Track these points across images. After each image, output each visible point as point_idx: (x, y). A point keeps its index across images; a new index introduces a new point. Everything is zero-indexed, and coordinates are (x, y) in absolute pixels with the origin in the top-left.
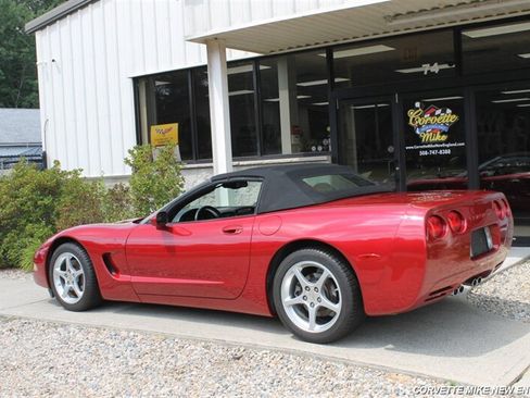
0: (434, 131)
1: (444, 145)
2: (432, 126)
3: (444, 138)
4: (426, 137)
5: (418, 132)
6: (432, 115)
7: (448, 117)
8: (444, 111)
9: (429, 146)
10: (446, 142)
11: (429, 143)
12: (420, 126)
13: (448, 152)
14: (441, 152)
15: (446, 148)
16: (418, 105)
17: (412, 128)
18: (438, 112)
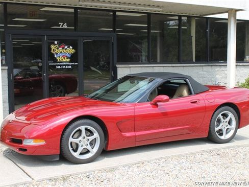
0: (64, 57)
1: (68, 64)
2: (63, 54)
3: (68, 60)
4: (59, 59)
5: (56, 56)
6: (63, 48)
7: (71, 50)
8: (68, 47)
9: (61, 64)
10: (69, 62)
11: (61, 62)
12: (57, 54)
13: (70, 67)
14: (67, 67)
15: (69, 65)
16: (56, 42)
17: (53, 54)
18: (66, 47)
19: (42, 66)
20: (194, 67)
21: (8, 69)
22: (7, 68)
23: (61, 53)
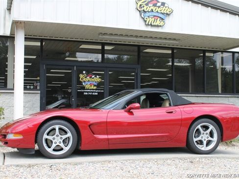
0: (91, 85)
1: (95, 91)
3: (95, 88)
4: (87, 86)
5: (83, 84)
6: (91, 77)
7: (98, 79)
8: (96, 77)
9: (88, 91)
10: (96, 90)
11: (88, 89)
12: (85, 82)
13: (97, 94)
14: (93, 94)
15: (95, 92)
16: (84, 72)
17: (81, 82)
18: (93, 76)
19: (71, 92)
20: (219, 98)
21: (41, 93)
22: (39, 92)
23: (89, 81)
